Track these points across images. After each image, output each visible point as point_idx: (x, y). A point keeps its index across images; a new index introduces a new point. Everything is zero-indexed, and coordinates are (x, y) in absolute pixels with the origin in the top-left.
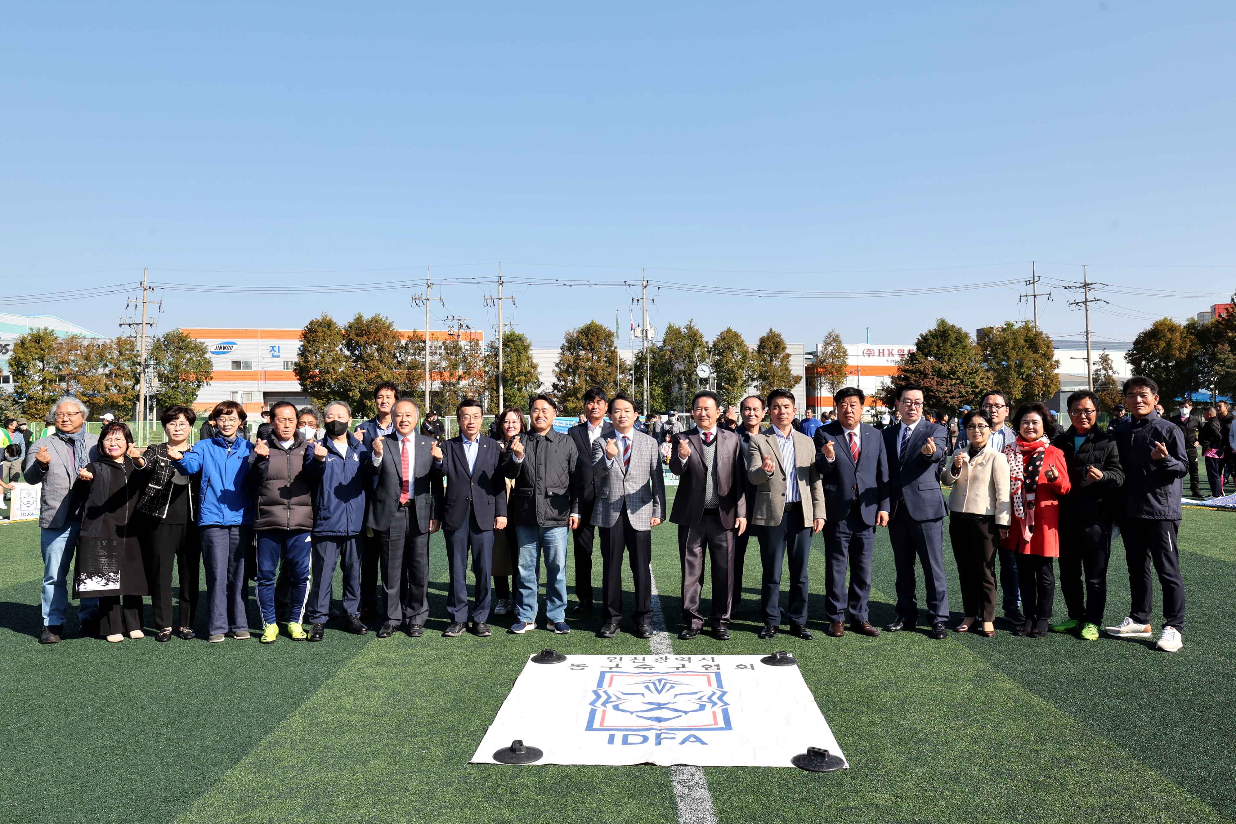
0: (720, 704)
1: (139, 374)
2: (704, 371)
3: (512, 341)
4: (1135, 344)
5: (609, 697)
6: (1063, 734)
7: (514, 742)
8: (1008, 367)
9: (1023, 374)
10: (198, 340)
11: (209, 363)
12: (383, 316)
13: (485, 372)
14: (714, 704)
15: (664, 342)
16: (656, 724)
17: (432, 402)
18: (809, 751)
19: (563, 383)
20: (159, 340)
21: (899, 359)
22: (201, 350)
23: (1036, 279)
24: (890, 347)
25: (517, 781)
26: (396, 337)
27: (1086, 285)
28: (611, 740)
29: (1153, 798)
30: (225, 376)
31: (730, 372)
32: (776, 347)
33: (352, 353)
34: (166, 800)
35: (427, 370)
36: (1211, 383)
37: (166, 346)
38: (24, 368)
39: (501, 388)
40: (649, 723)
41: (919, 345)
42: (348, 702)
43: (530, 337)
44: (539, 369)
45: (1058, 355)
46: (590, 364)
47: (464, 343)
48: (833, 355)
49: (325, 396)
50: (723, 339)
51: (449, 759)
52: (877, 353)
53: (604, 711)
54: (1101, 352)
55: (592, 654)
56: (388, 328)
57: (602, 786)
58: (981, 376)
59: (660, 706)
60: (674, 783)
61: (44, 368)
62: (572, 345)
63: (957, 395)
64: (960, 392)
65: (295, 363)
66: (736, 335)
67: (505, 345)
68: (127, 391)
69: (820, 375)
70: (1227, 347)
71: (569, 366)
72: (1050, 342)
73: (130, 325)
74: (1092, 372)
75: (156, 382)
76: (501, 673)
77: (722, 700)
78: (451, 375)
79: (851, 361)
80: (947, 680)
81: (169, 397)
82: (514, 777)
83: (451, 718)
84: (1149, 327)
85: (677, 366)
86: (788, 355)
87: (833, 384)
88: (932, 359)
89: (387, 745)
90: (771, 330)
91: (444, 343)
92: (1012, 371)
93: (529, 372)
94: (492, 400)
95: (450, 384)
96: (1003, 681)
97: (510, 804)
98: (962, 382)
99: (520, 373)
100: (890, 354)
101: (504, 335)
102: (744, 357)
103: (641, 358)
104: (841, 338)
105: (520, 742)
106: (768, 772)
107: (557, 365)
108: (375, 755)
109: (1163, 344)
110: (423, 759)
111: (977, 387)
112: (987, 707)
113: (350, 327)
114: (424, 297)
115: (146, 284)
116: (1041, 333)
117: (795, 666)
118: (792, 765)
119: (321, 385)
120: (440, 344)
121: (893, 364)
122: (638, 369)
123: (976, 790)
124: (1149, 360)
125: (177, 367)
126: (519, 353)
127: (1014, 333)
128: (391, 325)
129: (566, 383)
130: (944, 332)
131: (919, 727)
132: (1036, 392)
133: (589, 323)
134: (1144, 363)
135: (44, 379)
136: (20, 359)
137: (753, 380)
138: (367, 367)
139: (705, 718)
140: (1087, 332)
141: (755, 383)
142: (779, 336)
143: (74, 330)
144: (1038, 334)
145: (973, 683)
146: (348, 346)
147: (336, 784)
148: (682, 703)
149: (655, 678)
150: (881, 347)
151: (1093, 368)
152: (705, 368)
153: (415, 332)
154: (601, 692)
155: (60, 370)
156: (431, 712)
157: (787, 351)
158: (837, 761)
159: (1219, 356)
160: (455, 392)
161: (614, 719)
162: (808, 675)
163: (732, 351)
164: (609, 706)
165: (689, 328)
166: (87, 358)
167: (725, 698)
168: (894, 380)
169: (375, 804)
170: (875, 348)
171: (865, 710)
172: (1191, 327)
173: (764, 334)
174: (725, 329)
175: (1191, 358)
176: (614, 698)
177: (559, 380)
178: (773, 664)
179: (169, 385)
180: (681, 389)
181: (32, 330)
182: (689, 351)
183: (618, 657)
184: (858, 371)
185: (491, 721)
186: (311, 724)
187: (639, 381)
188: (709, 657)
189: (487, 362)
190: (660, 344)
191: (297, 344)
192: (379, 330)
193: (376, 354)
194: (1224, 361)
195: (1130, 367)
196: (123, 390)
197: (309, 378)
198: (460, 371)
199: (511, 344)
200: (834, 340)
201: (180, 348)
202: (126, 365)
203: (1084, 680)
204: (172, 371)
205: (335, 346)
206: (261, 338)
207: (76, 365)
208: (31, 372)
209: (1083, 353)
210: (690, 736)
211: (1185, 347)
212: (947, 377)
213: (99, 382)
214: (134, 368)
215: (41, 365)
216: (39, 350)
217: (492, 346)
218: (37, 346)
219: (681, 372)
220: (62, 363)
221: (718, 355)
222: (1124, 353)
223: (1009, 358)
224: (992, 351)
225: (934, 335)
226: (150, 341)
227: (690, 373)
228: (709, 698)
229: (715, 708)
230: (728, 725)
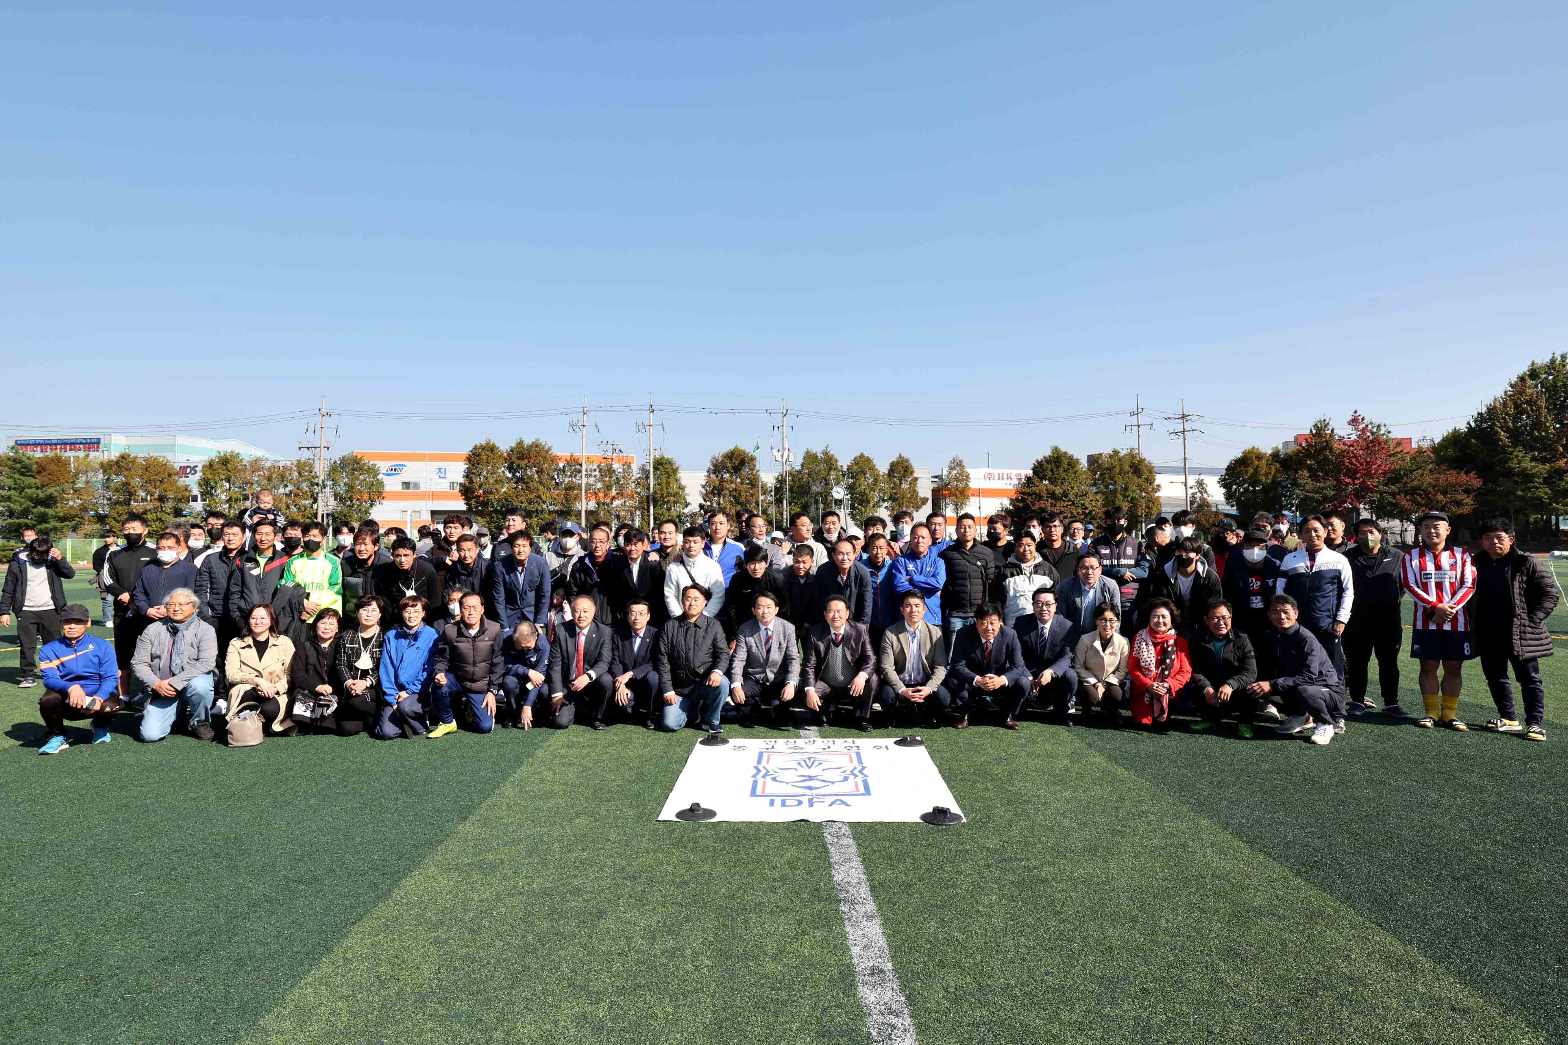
0: (860, 776)
1: (317, 494)
2: (839, 493)
3: (662, 464)
4: (1226, 470)
5: (768, 771)
6: (1139, 795)
7: (693, 804)
8: (1115, 491)
9: (1128, 497)
10: (371, 463)
11: (381, 484)
12: (542, 441)
13: (636, 493)
14: (856, 776)
15: (802, 466)
16: (808, 792)
17: (587, 520)
18: (934, 809)
19: (709, 503)
20: (335, 462)
21: (1016, 482)
22: (373, 471)
23: (1140, 410)
24: (1009, 471)
25: (697, 834)
26: (554, 460)
27: (1183, 417)
28: (772, 803)
29: (1202, 839)
30: (396, 496)
31: (863, 494)
32: (905, 471)
33: (513, 475)
34: (414, 846)
35: (583, 491)
36: (1292, 506)
37: (341, 468)
38: (212, 488)
39: (652, 508)
40: (802, 791)
41: (1034, 470)
42: (549, 776)
43: (678, 461)
44: (687, 491)
45: (1159, 479)
46: (733, 485)
47: (617, 466)
48: (957, 479)
49: (488, 515)
50: (857, 464)
51: (640, 817)
52: (997, 477)
53: (764, 782)
54: (1197, 477)
55: (750, 738)
56: (547, 452)
57: (767, 837)
58: (1091, 498)
59: (811, 778)
60: (825, 835)
61: (230, 488)
62: (717, 468)
63: (1069, 515)
64: (1071, 513)
65: (461, 484)
66: (868, 460)
67: (656, 468)
68: (305, 509)
69: (945, 497)
70: (1306, 473)
71: (714, 488)
72: (1153, 468)
73: (308, 448)
74: (1189, 495)
75: (332, 502)
76: (675, 753)
77: (863, 774)
78: (605, 496)
79: (973, 484)
80: (1048, 756)
81: (345, 516)
82: (695, 830)
83: (637, 787)
84: (1239, 455)
85: (814, 488)
86: (916, 479)
87: (957, 505)
88: (1047, 482)
89: (587, 808)
90: (900, 456)
91: (599, 466)
92: (1118, 494)
93: (677, 493)
94: (643, 519)
95: (604, 504)
96: (1094, 757)
97: (693, 850)
98: (1073, 503)
99: (669, 494)
100: (1009, 478)
101: (655, 458)
102: (876, 480)
103: (781, 481)
104: (964, 463)
105: (698, 804)
106: (901, 826)
107: (703, 487)
108: (578, 815)
109: (1251, 470)
110: (618, 818)
111: (1087, 508)
112: (1080, 777)
113: (512, 451)
114: (580, 424)
115: (324, 411)
116: (1145, 460)
117: (923, 747)
118: (921, 821)
119: (485, 504)
120: (595, 467)
121: (1011, 487)
122: (778, 490)
123: (1067, 836)
124: (1239, 485)
125: (352, 487)
126: (669, 476)
127: (1120, 460)
128: (549, 449)
129: (712, 504)
130: (1058, 458)
131: (1023, 792)
132: (1140, 514)
133: (732, 448)
134: (1234, 487)
135: (230, 499)
136: (208, 479)
137: (884, 501)
138: (528, 488)
139: (849, 786)
140: (1185, 459)
141: (886, 504)
142: (907, 461)
143: (255, 452)
144: (1141, 461)
145: (1070, 759)
146: (510, 468)
147: (549, 836)
148: (829, 776)
149: (805, 757)
150: (1001, 471)
151: (1190, 491)
152: (840, 490)
153: (572, 456)
154: (760, 767)
155: (245, 490)
156: (619, 783)
157: (915, 475)
158: (957, 817)
159: (1300, 481)
160: (609, 512)
161: (772, 788)
162: (933, 754)
163: (865, 474)
164: (768, 778)
165: (826, 453)
166: (269, 479)
167: (864, 772)
168: (1012, 501)
169: (584, 850)
170: (995, 472)
171: (981, 780)
172: (1275, 455)
173: (894, 459)
174: (859, 455)
175: (1275, 484)
176: (771, 772)
177: (705, 500)
178: (905, 745)
179: (345, 505)
180: (818, 509)
181: (219, 453)
182: (825, 474)
183: (773, 740)
184: (979, 493)
185: (671, 790)
186: (520, 792)
187: (779, 501)
188: (850, 740)
189: (639, 483)
190: (798, 468)
191: (462, 467)
192: (539, 453)
193: (536, 476)
194: (1304, 486)
195: (1223, 490)
196: (303, 509)
197: (474, 498)
198: (614, 492)
199: (661, 467)
200: (958, 465)
201: (355, 470)
202: (305, 486)
203: (1160, 755)
204: (347, 492)
205: (498, 468)
206: (430, 460)
207: (259, 485)
208: (218, 492)
209: (1181, 478)
210: (837, 800)
211: (1270, 473)
212: (1059, 499)
213: (280, 501)
214: (312, 488)
215: (227, 485)
216: (226, 472)
217: (644, 471)
218: (224, 467)
219: (818, 493)
220: (247, 483)
221: (852, 478)
222: (1217, 478)
223: (1115, 482)
224: (1101, 475)
225: (1048, 460)
226: (327, 463)
227: (825, 495)
228: (852, 772)
229: (857, 779)
230: (868, 791)
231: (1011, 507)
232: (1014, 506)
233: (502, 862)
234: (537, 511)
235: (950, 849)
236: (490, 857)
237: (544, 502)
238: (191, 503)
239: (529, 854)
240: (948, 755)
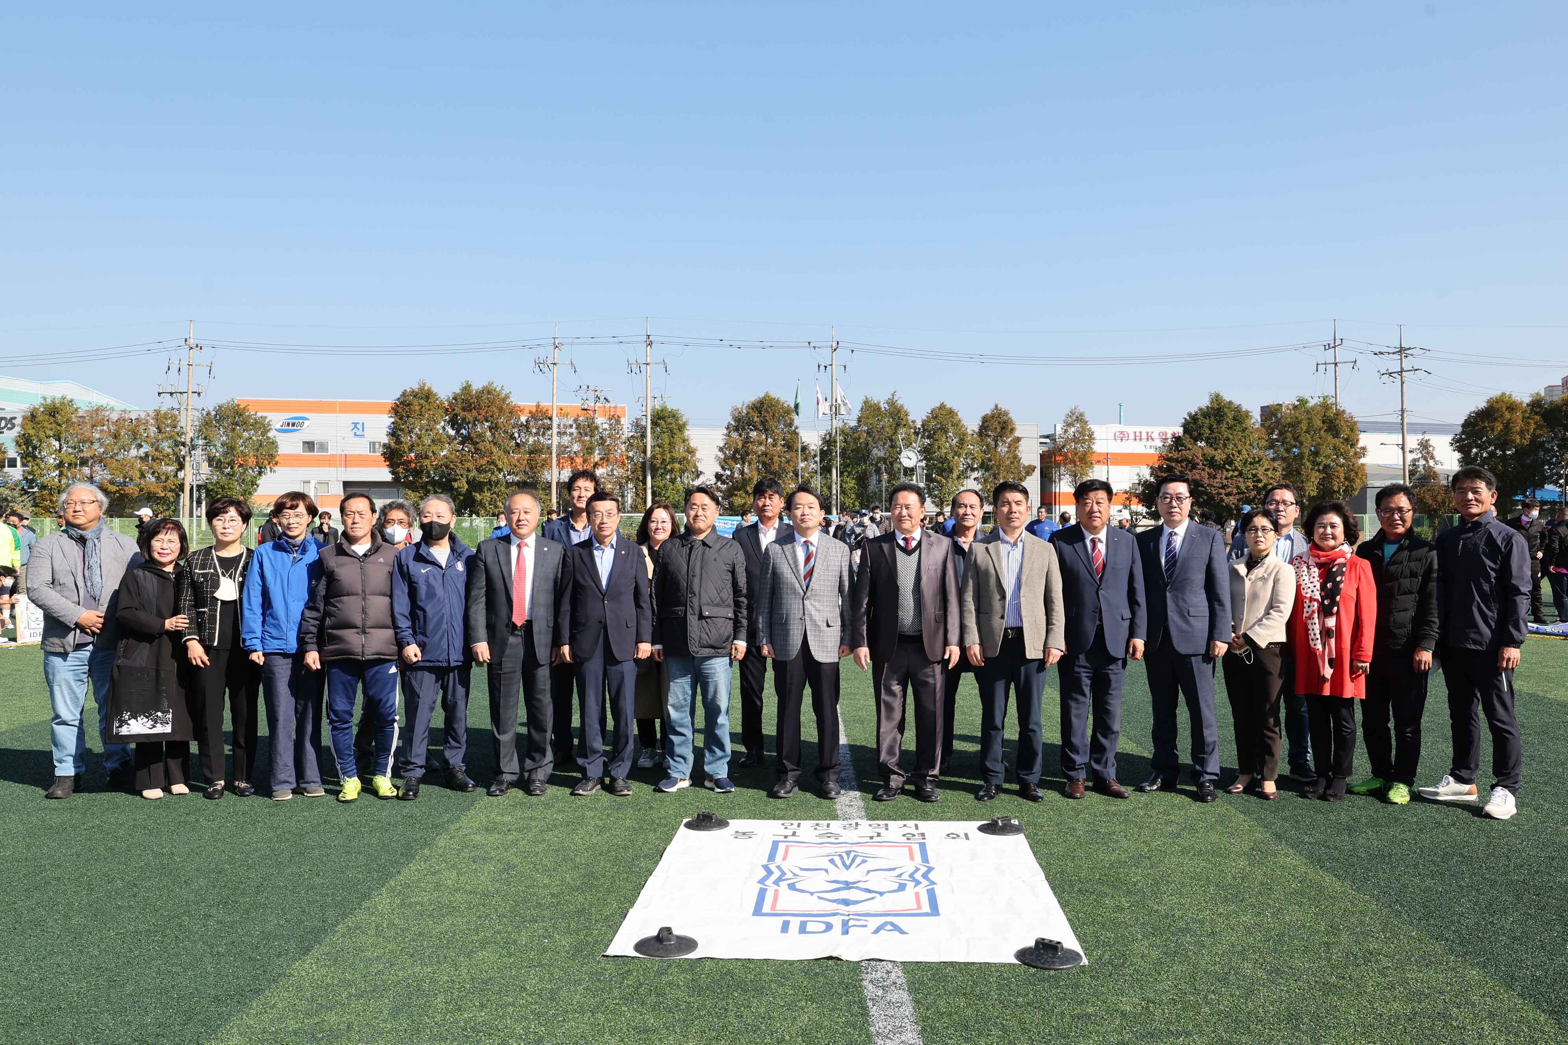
0: (925, 882)
1: (184, 457)
2: (910, 458)
3: (663, 418)
4: (1463, 426)
5: (783, 873)
6: (1362, 923)
7: (661, 930)
8: (1301, 456)
9: (1319, 464)
10: (259, 414)
11: (274, 444)
12: (497, 385)
13: (628, 458)
14: (918, 883)
15: (859, 420)
16: (843, 908)
18: (1037, 942)
19: (728, 472)
20: (208, 414)
21: (1160, 444)
22: (262, 426)
23: (1338, 342)
24: (1150, 429)
25: (665, 979)
26: (513, 412)
27: (1401, 350)
28: (785, 927)
29: (1474, 1005)
30: (294, 461)
31: (944, 460)
32: (1003, 428)
33: (458, 432)
34: (216, 998)
35: (554, 455)
36: (1560, 477)
37: (217, 421)
38: (35, 448)
39: (649, 478)
40: (833, 907)
41: (1186, 426)
42: (449, 878)
43: (686, 413)
44: (698, 455)
45: (1364, 440)
46: (763, 448)
47: (600, 421)
48: (1075, 440)
49: (422, 488)
50: (935, 418)
51: (578, 949)
52: (1132, 436)
53: (776, 891)
54: (1420, 437)
55: (762, 818)
56: (504, 400)
57: (773, 985)
58: (1266, 466)
59: (848, 886)
60: (865, 983)
61: (61, 448)
62: (740, 423)
63: (1235, 491)
64: (1238, 487)
65: (384, 445)
66: (951, 413)
67: (654, 424)
68: (167, 478)
69: (1058, 465)
71: (736, 451)
72: (1355, 423)
73: (171, 394)
74: (1408, 462)
75: (205, 468)
76: (646, 842)
77: (927, 878)
78: (584, 461)
79: (1099, 447)
80: (1215, 853)
81: (223, 487)
82: (661, 973)
83: (581, 899)
84: (1482, 405)
85: (875, 451)
86: (1018, 439)
87: (1074, 475)
88: (1203, 444)
89: (499, 932)
90: (996, 406)
91: (576, 420)
92: (1305, 461)
93: (684, 458)
94: (637, 494)
96: (1287, 855)
97: (655, 1007)
98: (1241, 474)
99: (673, 460)
100: (1149, 438)
101: (653, 410)
102: (962, 441)
103: (829, 441)
104: (1087, 417)
105: (669, 930)
106: (984, 969)
107: (721, 449)
108: (484, 944)
109: (1499, 427)
110: (545, 951)
111: (1259, 481)
112: (1267, 888)
113: (455, 398)
114: (550, 361)
115: (192, 342)
116: (1344, 411)
117: (1021, 837)
118: (1015, 961)
119: (418, 473)
120: (571, 422)
121: (1152, 451)
122: (825, 454)
123: (1250, 993)
124: (1481, 448)
125: (232, 448)
126: (673, 434)
127: (1308, 412)
128: (507, 397)
129: (733, 473)
130: (1219, 409)
131: (1178, 914)
132: (1336, 488)
133: (762, 395)
134: (1474, 450)
135: (62, 463)
136: (30, 436)
137: (973, 470)
138: (477, 450)
139: (905, 900)
140: (1403, 411)
141: (975, 474)
142: (1006, 413)
143: (99, 399)
144: (1339, 414)
145: (1249, 858)
146: (453, 423)
147: (433, 981)
148: (875, 882)
149: (841, 850)
150: (1138, 429)
151: (1410, 457)
152: (912, 454)
153: (538, 406)
154: (772, 867)
155: (82, 450)
156: (555, 890)
157: (1017, 434)
158: (1073, 956)
161: (788, 901)
162: (1038, 847)
163: (946, 432)
164: (784, 885)
165: (892, 403)
166: (116, 436)
167: (931, 876)
168: (1154, 471)
169: (482, 1006)
170: (1130, 430)
171: (1110, 891)
172: (1536, 404)
173: (987, 411)
174: (938, 405)
175: (1535, 445)
176: (789, 875)
177: (723, 468)
178: (994, 832)
179: (222, 473)
180: (880, 481)
181: (45, 399)
182: (891, 432)
183: (796, 822)
184: (1107, 459)
185: (632, 903)
186: (402, 905)
187: (826, 470)
188: (911, 823)
189: (631, 445)
190: (853, 423)
191: (386, 420)
192: (492, 402)
193: (488, 434)
195: (1458, 455)
196: (163, 478)
197: (402, 464)
198: (596, 457)
199: (662, 422)
200: (1077, 419)
201: (237, 424)
202: (166, 446)
203: (1390, 855)
204: (226, 454)
205: (436, 423)
206: (341, 411)
207: (102, 445)
208: (44, 453)
209: (1397, 438)
210: (886, 924)
211: (1528, 431)
212: (1221, 468)
213: (132, 467)
214: (176, 450)
215: (57, 444)
216: (54, 425)
217: (637, 425)
218: (52, 419)
219: (880, 459)
220: (84, 442)
221: (928, 437)
222: (1449, 438)
223: (1301, 444)
224: (1280, 434)
225: (1206, 413)
226: (198, 414)
227: (891, 461)
228: (911, 875)
229: (918, 888)
230: (935, 910)
231: (1152, 480)
232: (1156, 477)
233: (349, 1028)
234: (490, 482)
235: (1062, 1013)
236: (332, 1018)
237: (500, 470)
238: (6, 469)
239: (395, 1014)
240: (1060, 849)
